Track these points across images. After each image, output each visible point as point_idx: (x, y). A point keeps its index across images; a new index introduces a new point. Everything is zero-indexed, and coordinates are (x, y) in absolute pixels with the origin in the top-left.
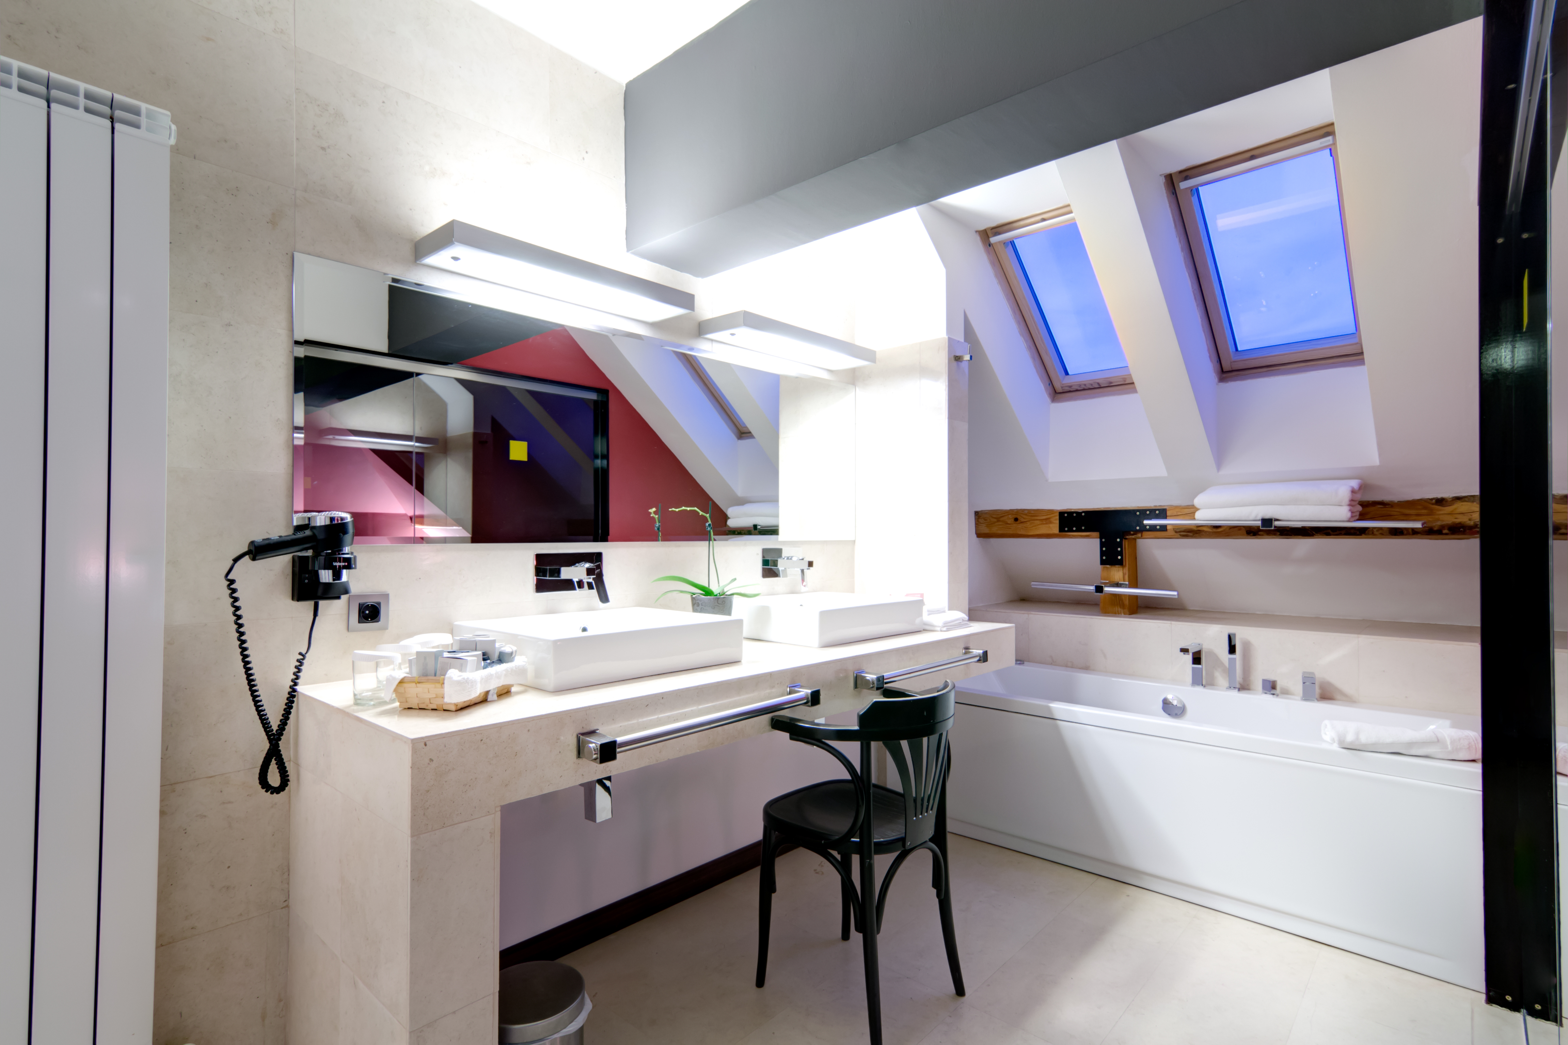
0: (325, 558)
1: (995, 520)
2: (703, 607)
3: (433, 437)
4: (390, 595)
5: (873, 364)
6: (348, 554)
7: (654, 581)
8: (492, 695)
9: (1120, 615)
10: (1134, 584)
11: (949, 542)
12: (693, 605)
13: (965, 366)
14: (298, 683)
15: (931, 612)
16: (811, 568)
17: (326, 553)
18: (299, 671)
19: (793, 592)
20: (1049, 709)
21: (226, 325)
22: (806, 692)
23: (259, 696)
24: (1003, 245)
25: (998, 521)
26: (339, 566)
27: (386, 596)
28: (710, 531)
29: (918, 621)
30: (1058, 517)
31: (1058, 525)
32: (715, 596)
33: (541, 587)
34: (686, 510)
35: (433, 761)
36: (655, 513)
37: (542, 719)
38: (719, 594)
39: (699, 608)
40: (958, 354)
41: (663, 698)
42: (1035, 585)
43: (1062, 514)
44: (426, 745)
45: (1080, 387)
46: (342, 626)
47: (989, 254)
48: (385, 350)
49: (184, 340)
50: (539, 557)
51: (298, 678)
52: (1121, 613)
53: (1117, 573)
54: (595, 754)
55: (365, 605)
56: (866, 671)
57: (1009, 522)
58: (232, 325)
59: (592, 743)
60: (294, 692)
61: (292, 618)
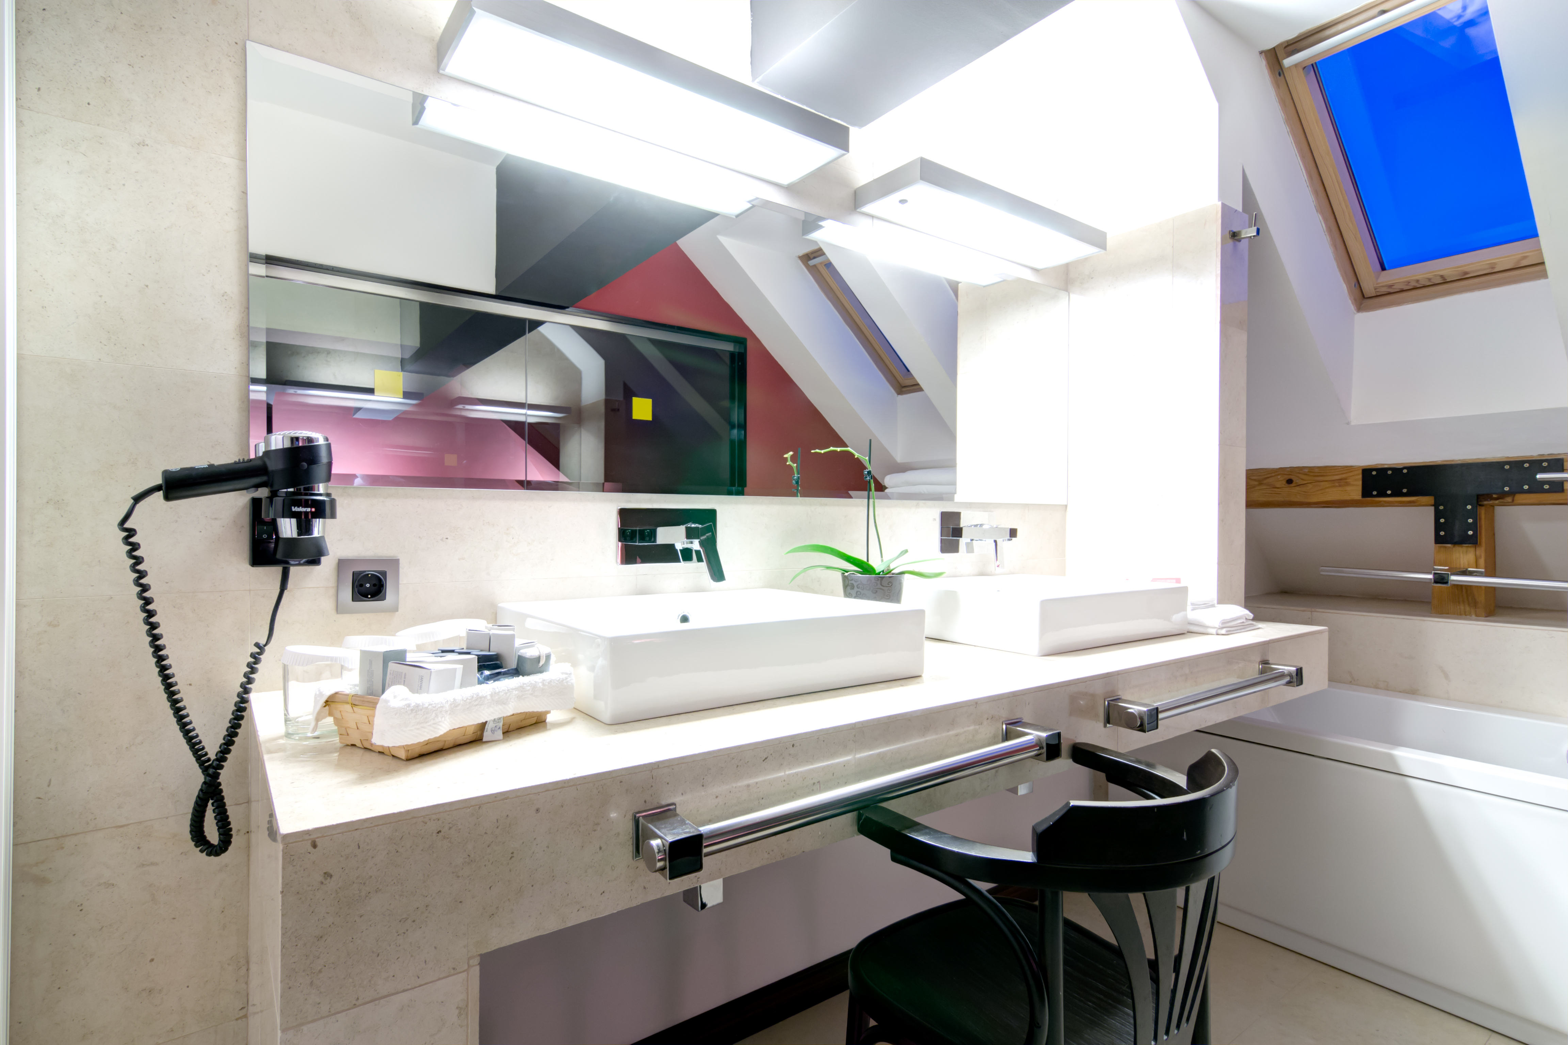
0: (284, 500)
1: (1256, 483)
2: (860, 590)
3: (568, 406)
4: (401, 562)
5: (1103, 252)
6: (320, 495)
7: (788, 552)
8: (493, 731)
9: (1468, 617)
10: (1491, 572)
11: (1219, 504)
12: (845, 587)
13: (1244, 245)
14: (251, 689)
15: (1196, 607)
16: (1013, 539)
17: (287, 492)
18: (253, 670)
19: (982, 574)
20: (1392, 758)
21: (138, 144)
22: (1038, 736)
23: (184, 708)
24: (1301, 71)
25: (1260, 484)
26: (306, 513)
27: (394, 563)
28: (870, 482)
29: (1177, 618)
30: (1360, 476)
31: (1360, 488)
32: (876, 574)
33: (630, 556)
34: (836, 451)
35: (331, 876)
36: (793, 459)
37: (564, 787)
38: (883, 571)
39: (854, 592)
40: (1235, 230)
41: (793, 746)
42: (1326, 572)
43: (1367, 472)
44: (314, 846)
45: (1407, 285)
46: (328, 604)
47: (1279, 88)
48: (490, 288)
49: (68, 162)
50: (624, 514)
51: (250, 681)
52: (1470, 614)
53: (1464, 556)
54: (660, 860)
55: (362, 575)
56: (1123, 698)
57: (1278, 485)
58: (147, 145)
59: (657, 837)
60: (242, 704)
61: (250, 590)
